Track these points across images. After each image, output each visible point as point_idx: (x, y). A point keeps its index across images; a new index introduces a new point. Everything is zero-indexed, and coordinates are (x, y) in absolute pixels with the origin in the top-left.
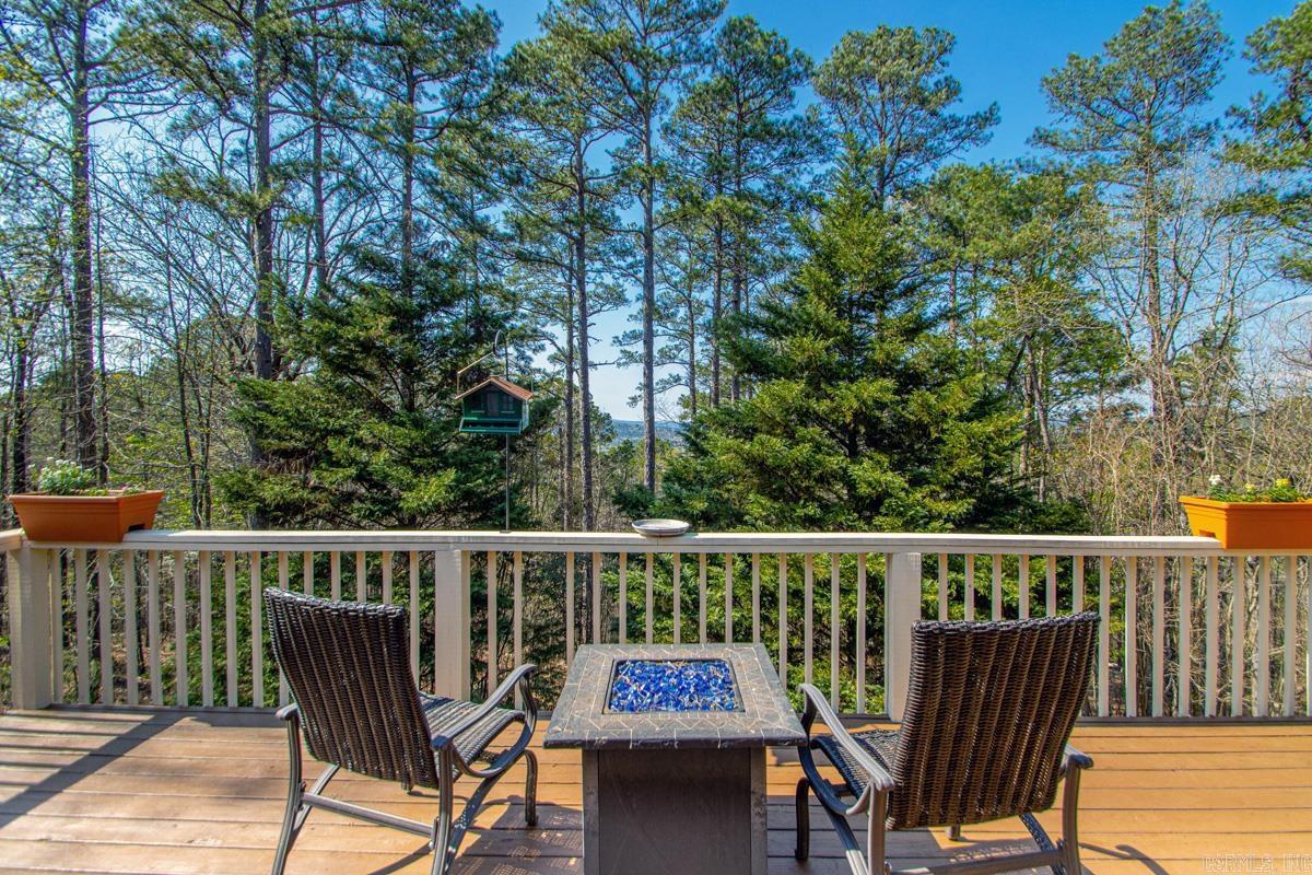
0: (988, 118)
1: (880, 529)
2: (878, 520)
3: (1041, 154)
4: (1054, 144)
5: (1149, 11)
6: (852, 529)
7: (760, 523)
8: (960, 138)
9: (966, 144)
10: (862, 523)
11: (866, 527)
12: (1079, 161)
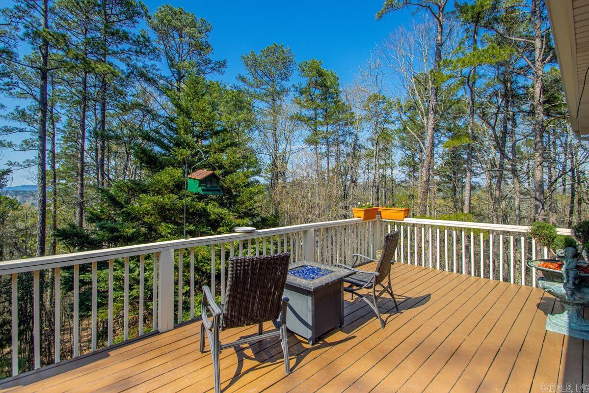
0: (222, 64)
1: (220, 233)
2: (219, 229)
3: (241, 85)
4: (245, 82)
5: (275, 45)
6: (207, 234)
7: (169, 235)
8: (213, 69)
9: (215, 72)
10: (211, 231)
11: (213, 233)
12: (252, 90)
